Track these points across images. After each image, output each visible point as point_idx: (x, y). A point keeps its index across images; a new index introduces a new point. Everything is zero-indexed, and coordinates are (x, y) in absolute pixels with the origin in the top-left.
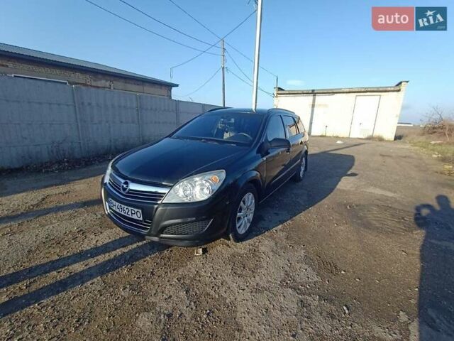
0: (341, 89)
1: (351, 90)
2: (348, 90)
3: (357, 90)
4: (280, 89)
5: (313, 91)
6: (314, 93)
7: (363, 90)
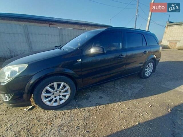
4: (170, 22)
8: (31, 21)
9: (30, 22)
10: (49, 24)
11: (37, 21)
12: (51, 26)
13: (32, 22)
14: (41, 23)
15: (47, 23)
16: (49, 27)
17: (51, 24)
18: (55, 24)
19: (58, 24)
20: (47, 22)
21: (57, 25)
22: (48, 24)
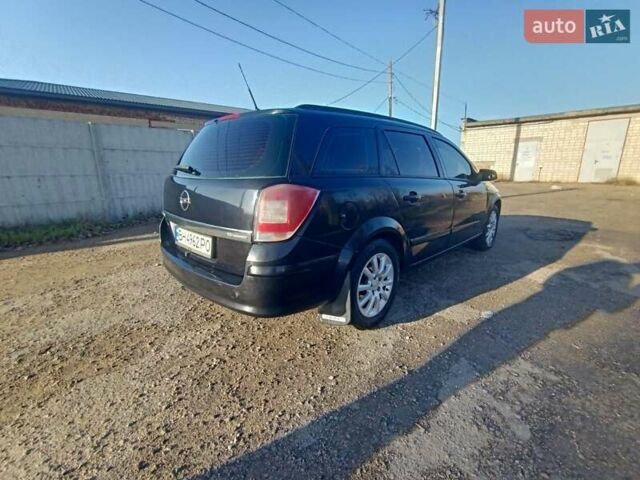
0: (563, 113)
1: (581, 114)
2: (574, 114)
3: (589, 113)
4: (470, 120)
5: (517, 119)
6: (518, 122)
7: (600, 112)
8: (89, 107)
9: (83, 112)
10: (150, 120)
11: (108, 110)
12: (153, 123)
13: (91, 112)
14: (120, 115)
15: (140, 116)
16: (150, 126)
17: (155, 119)
18: (169, 118)
19: (176, 119)
20: (141, 112)
21: (174, 122)
22: (145, 118)
